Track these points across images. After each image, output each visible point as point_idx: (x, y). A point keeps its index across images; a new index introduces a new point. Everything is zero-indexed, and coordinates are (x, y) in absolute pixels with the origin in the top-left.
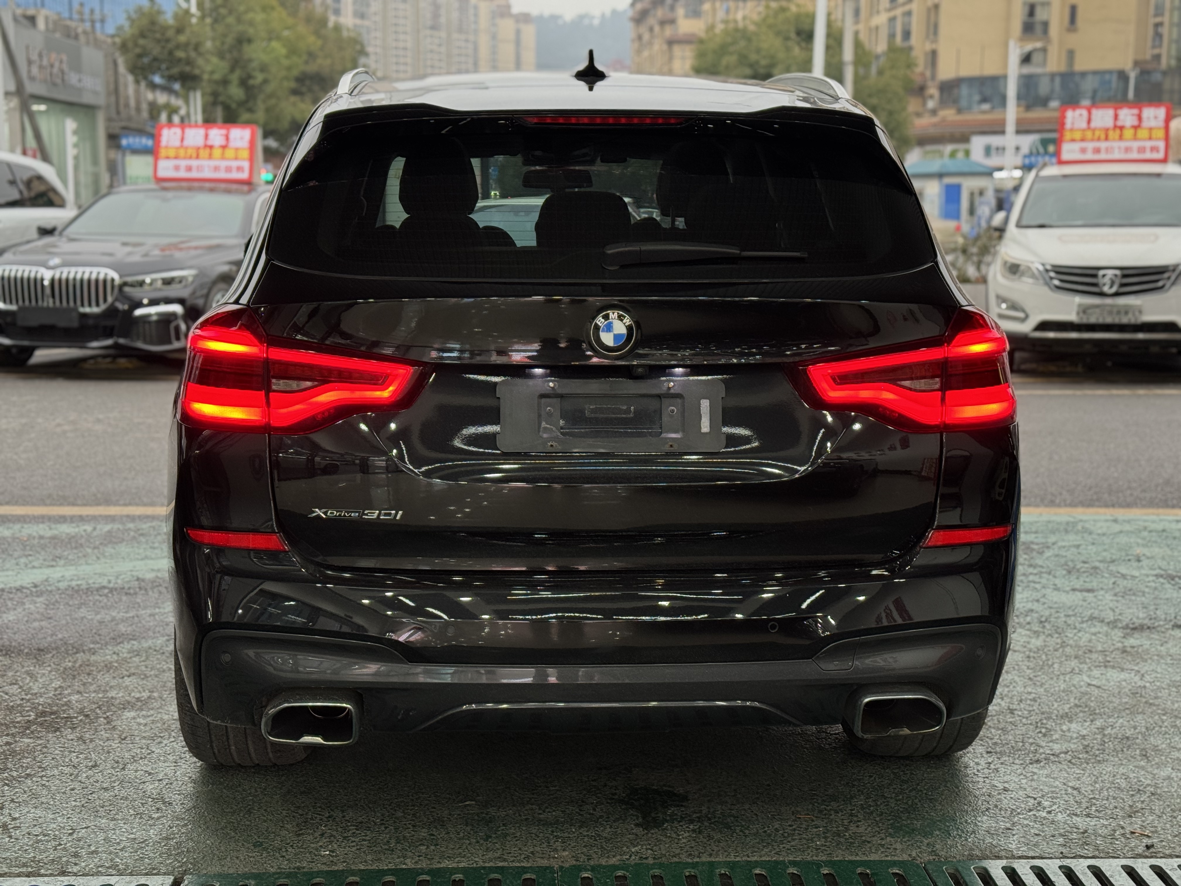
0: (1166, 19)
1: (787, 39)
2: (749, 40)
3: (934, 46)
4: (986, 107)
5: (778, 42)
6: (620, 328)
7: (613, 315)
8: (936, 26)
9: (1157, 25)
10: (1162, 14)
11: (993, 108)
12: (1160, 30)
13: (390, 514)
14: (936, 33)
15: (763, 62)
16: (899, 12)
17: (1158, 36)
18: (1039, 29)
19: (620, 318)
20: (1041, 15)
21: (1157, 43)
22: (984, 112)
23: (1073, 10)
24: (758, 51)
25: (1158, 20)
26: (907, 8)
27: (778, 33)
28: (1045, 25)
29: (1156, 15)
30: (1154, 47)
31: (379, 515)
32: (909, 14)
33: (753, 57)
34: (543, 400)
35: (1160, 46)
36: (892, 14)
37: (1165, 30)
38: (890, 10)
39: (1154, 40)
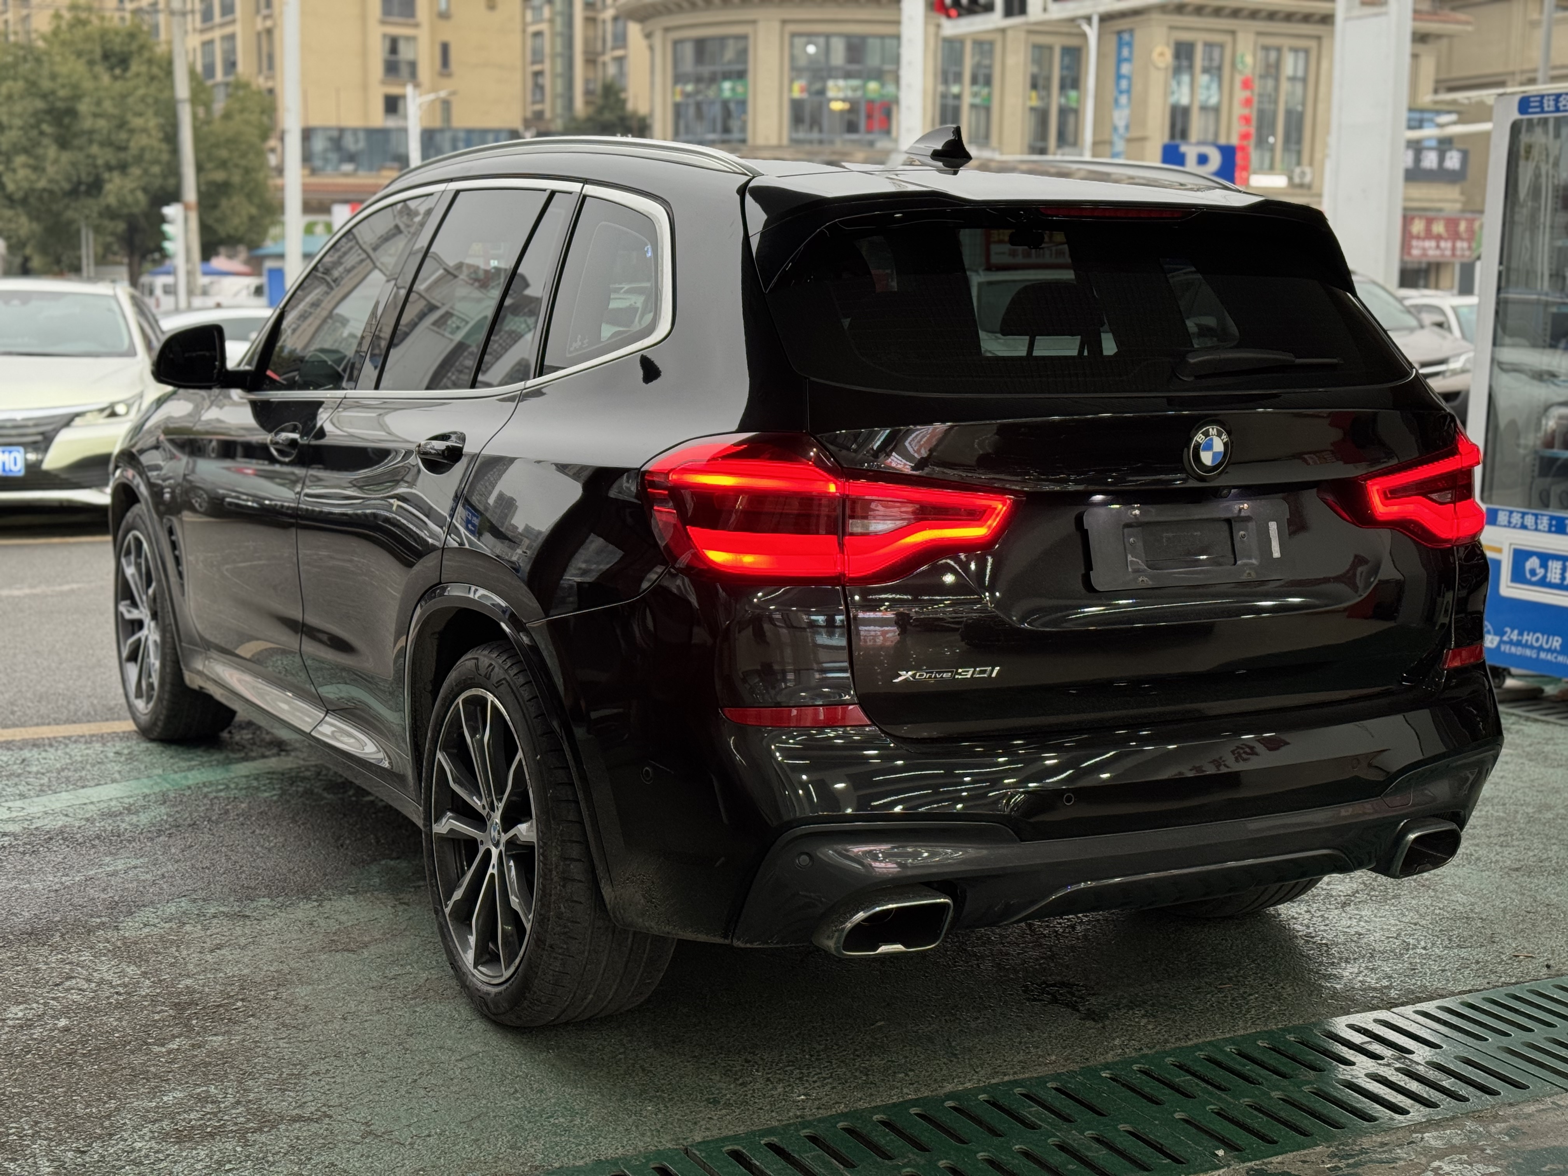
0: (547, 66)
1: (91, 63)
2: (38, 61)
3: (270, 84)
4: (348, 167)
5: (80, 67)
6: (1218, 445)
7: (1213, 430)
8: (271, 58)
9: (538, 74)
10: (541, 62)
11: (356, 170)
12: (540, 80)
13: (984, 672)
14: (271, 66)
15: (62, 93)
16: (217, 34)
17: (538, 88)
18: (404, 70)
19: (1219, 435)
20: (405, 53)
21: (538, 97)
22: (346, 175)
23: (445, 49)
24: (53, 77)
25: (537, 68)
26: (228, 30)
27: (79, 54)
28: (413, 66)
29: (534, 63)
30: (534, 102)
31: (973, 673)
32: (231, 37)
33: (46, 84)
34: (1126, 530)
35: (542, 101)
36: (207, 36)
37: (547, 81)
38: (203, 31)
39: (534, 94)
